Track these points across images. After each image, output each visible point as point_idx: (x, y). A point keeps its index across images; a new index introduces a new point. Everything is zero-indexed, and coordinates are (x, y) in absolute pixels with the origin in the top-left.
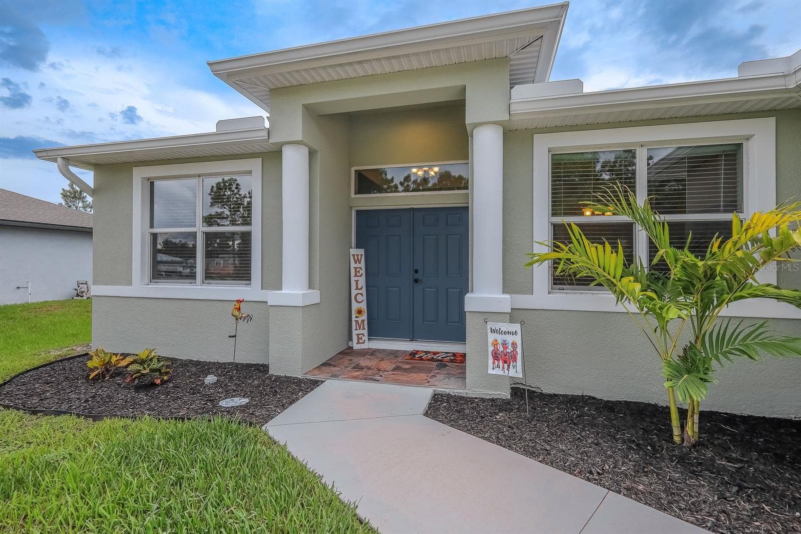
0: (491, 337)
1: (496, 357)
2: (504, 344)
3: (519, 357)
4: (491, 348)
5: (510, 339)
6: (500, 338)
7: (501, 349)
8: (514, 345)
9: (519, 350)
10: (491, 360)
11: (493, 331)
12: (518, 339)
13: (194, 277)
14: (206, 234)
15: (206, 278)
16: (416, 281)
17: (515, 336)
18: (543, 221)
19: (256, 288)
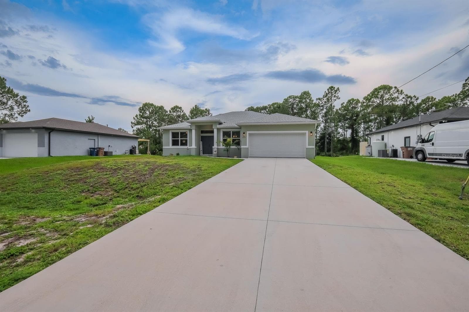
13: (178, 145)
14: (181, 139)
15: (181, 145)
16: (209, 146)
17: (216, 149)
18: (222, 138)
19: (188, 146)
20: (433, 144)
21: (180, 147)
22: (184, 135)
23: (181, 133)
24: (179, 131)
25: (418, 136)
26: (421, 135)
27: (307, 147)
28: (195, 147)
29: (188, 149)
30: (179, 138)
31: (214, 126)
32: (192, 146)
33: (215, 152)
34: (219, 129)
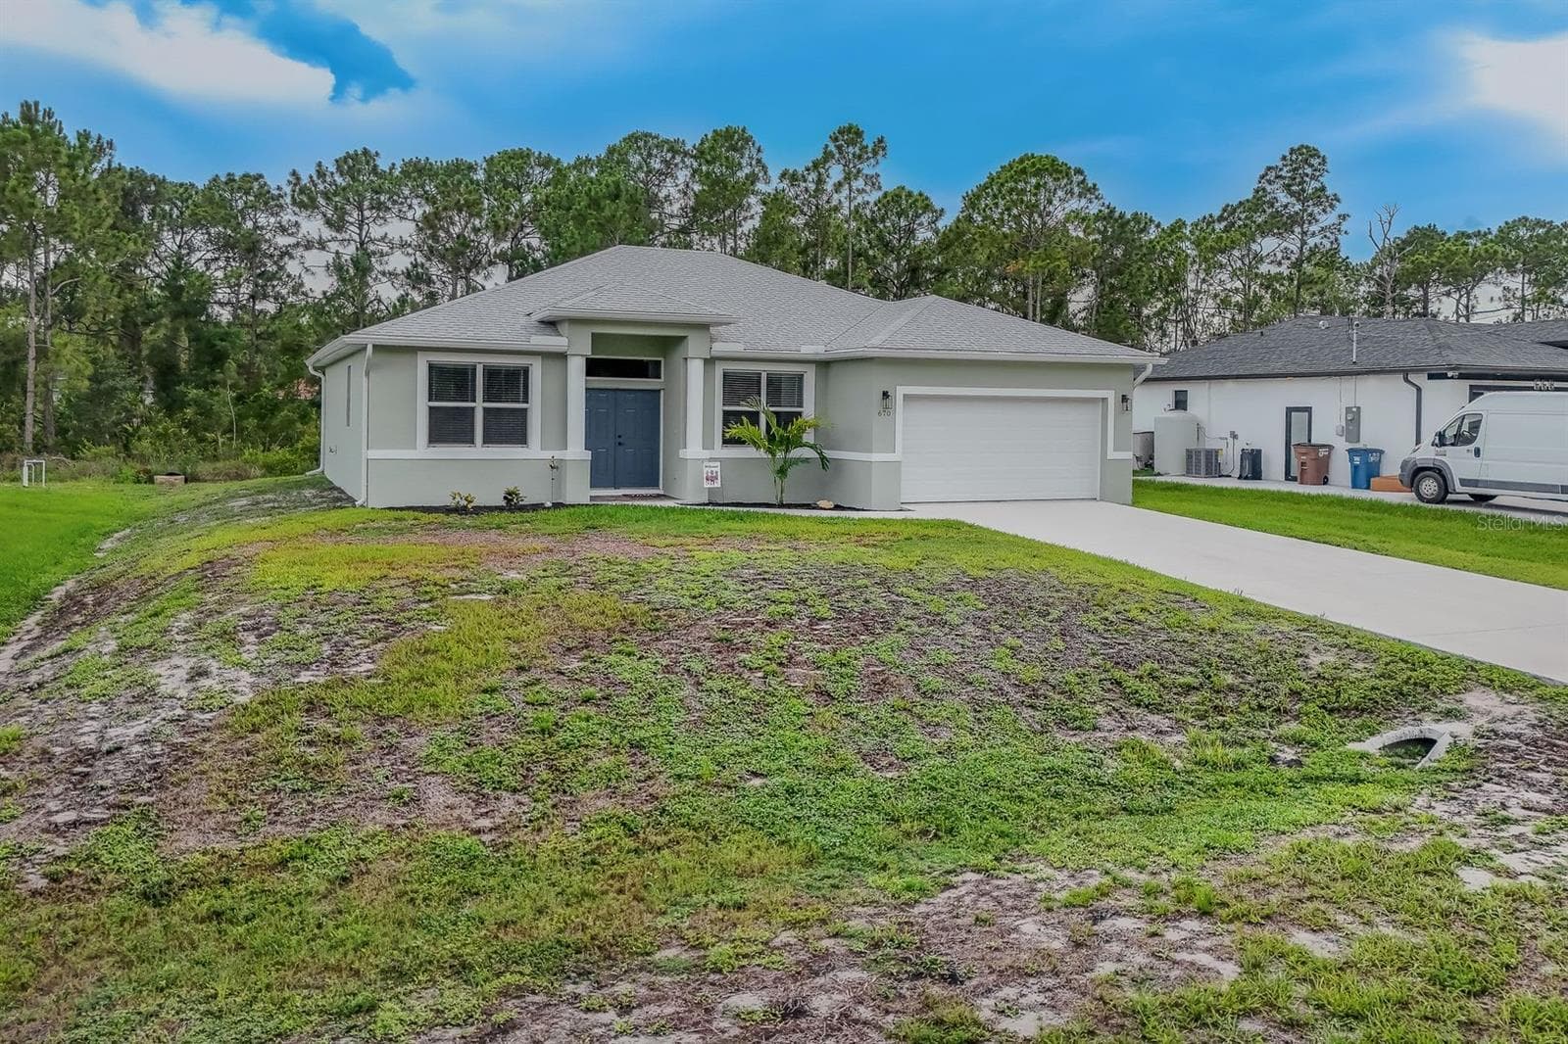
0: (708, 470)
1: (709, 480)
2: (712, 472)
3: (719, 479)
4: (707, 476)
5: (714, 470)
7: (711, 475)
8: (717, 472)
9: (720, 474)
10: (707, 481)
11: (708, 467)
12: (718, 469)
13: (472, 441)
14: (485, 409)
15: (484, 443)
16: (620, 444)
17: (716, 467)
18: (719, 408)
19: (535, 450)
20: (1477, 452)
21: (479, 451)
22: (508, 382)
23: (491, 373)
24: (480, 362)
25: (1348, 410)
26: (1359, 408)
27: (1112, 455)
28: (588, 455)
29: (555, 466)
30: (474, 401)
31: (695, 347)
32: (570, 448)
33: (712, 479)
34: (710, 362)
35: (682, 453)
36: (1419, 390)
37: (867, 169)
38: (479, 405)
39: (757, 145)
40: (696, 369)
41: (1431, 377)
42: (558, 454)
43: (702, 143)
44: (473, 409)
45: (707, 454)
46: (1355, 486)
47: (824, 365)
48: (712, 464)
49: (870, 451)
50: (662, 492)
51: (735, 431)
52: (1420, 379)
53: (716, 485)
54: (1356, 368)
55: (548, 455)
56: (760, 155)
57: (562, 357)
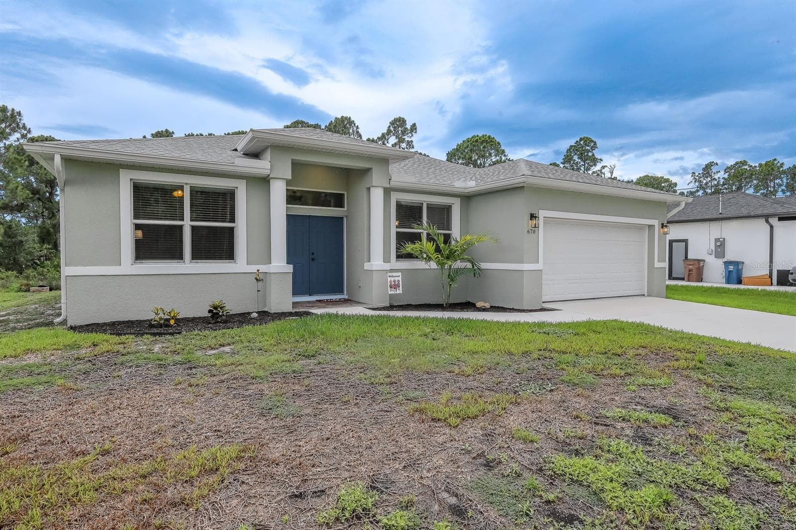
0: (389, 279)
1: (391, 287)
2: (394, 281)
3: (401, 286)
4: (389, 284)
5: (396, 279)
6: (392, 279)
7: (393, 283)
8: (398, 281)
9: (401, 283)
10: (389, 288)
11: (389, 276)
12: (400, 279)
13: (180, 257)
14: (192, 227)
15: (193, 259)
16: (313, 259)
17: (398, 277)
18: (394, 231)
19: (241, 264)
21: (188, 266)
23: (199, 194)
24: (186, 182)
25: (717, 240)
26: (724, 239)
27: (657, 265)
28: (290, 268)
29: (259, 279)
30: (183, 220)
31: (377, 178)
32: (274, 263)
33: (395, 286)
34: (387, 191)
35: (367, 266)
36: (772, 227)
37: (407, 138)
38: (187, 224)
39: (356, 125)
40: (377, 196)
41: (780, 219)
42: (263, 268)
43: (330, 125)
44: (181, 227)
45: (387, 266)
46: (728, 281)
47: (467, 198)
48: (395, 274)
49: (522, 262)
50: (346, 297)
51: (409, 248)
52: (774, 221)
53: (398, 292)
54: (721, 216)
55: (253, 268)
56: (358, 130)
57: (264, 181)
